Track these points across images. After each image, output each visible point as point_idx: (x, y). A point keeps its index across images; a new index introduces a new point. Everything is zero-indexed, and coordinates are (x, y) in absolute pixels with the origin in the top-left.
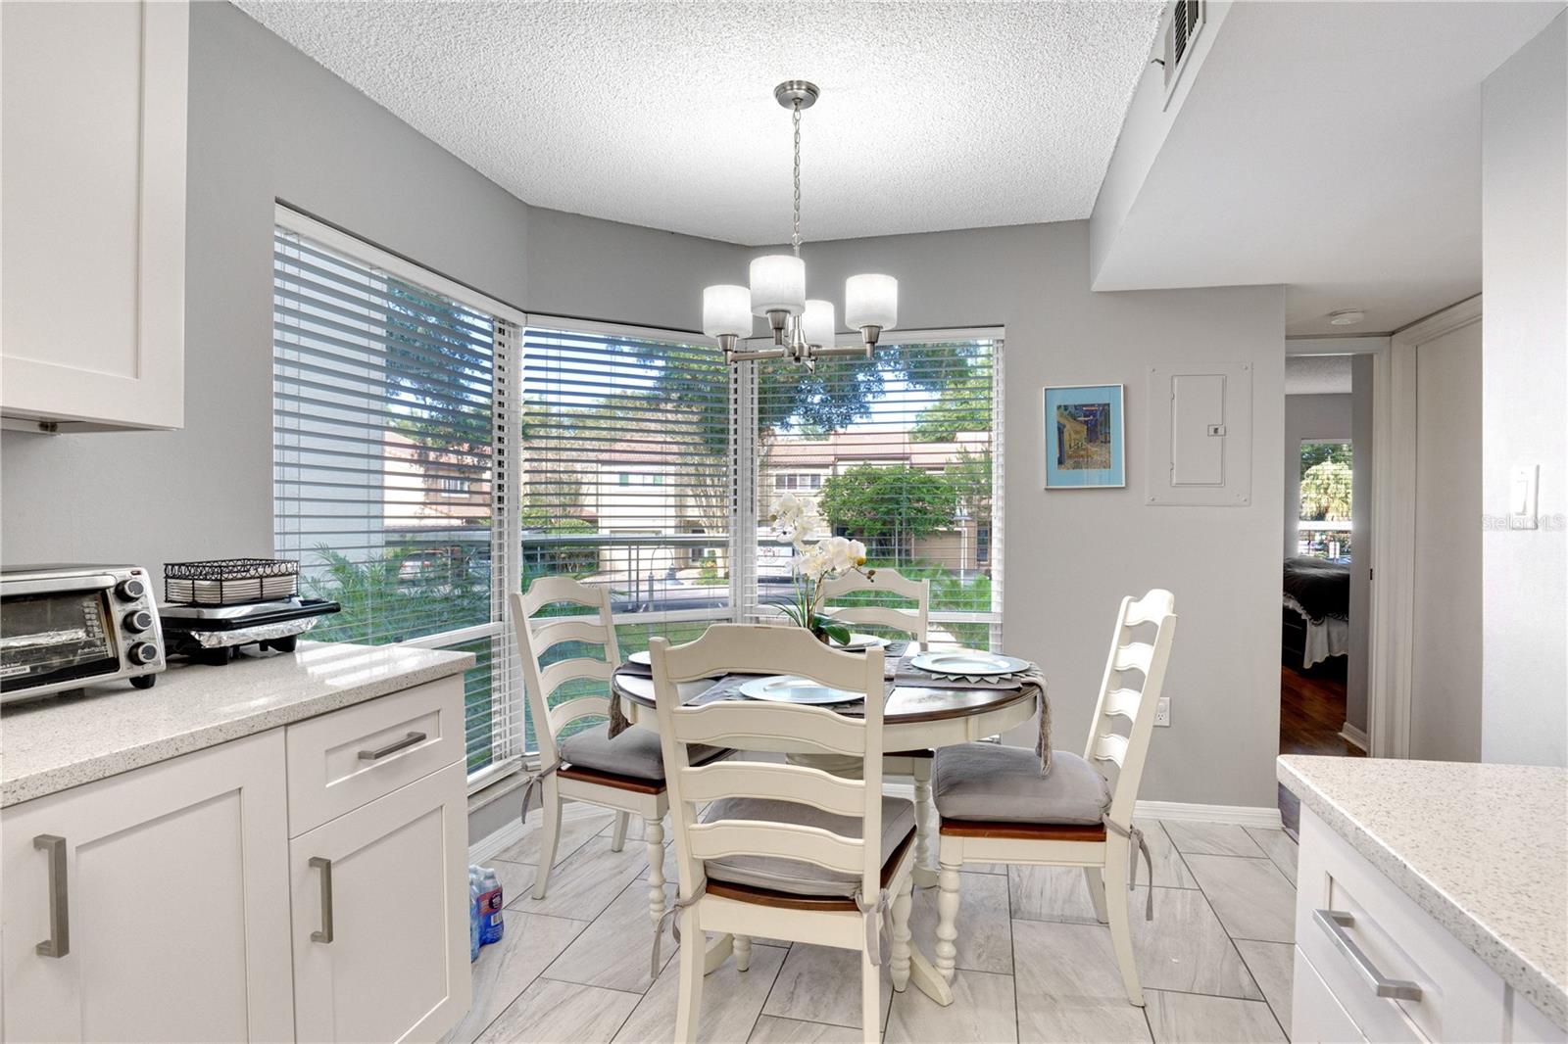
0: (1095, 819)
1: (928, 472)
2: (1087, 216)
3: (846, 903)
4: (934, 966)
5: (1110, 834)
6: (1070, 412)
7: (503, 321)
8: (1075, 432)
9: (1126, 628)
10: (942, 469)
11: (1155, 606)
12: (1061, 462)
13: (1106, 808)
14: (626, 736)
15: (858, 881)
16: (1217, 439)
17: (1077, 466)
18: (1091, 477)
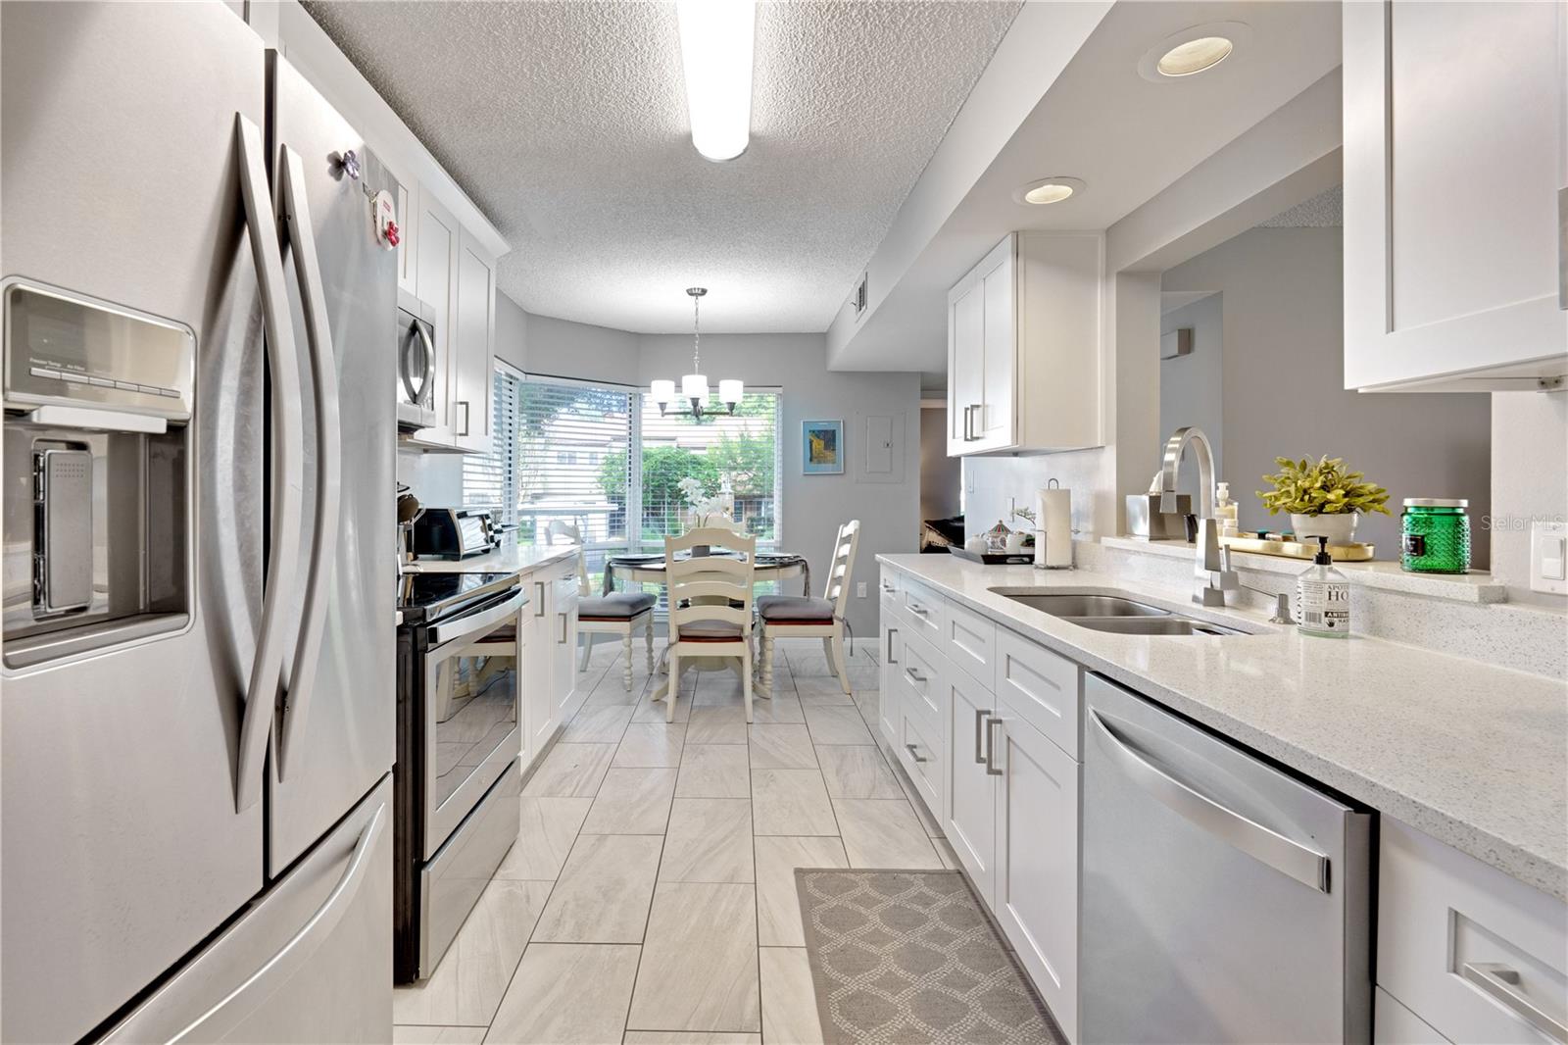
0: (829, 616)
1: (693, 452)
2: (825, 331)
3: (739, 639)
4: (763, 684)
5: (835, 621)
6: (818, 434)
7: (511, 377)
8: (819, 445)
9: (841, 538)
10: (704, 448)
11: (851, 528)
12: (811, 460)
13: (834, 611)
14: (612, 595)
15: (741, 628)
16: (888, 450)
17: (819, 462)
18: (826, 468)
